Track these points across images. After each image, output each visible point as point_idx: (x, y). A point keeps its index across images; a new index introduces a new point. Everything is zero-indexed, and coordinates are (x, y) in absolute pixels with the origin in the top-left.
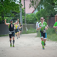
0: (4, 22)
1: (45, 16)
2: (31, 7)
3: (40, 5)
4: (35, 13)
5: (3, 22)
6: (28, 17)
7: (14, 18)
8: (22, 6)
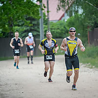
0: (12, 34)
1: (84, 25)
2: (59, 9)
3: (76, 7)
4: (66, 20)
5: (10, 35)
6: (53, 28)
7: (28, 28)
8: (45, 7)
